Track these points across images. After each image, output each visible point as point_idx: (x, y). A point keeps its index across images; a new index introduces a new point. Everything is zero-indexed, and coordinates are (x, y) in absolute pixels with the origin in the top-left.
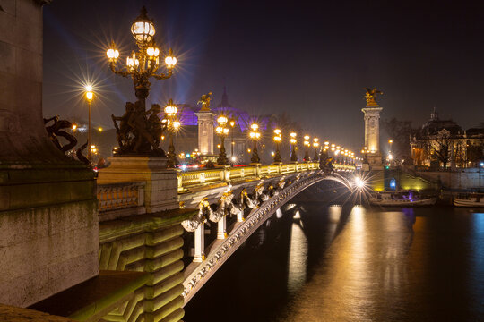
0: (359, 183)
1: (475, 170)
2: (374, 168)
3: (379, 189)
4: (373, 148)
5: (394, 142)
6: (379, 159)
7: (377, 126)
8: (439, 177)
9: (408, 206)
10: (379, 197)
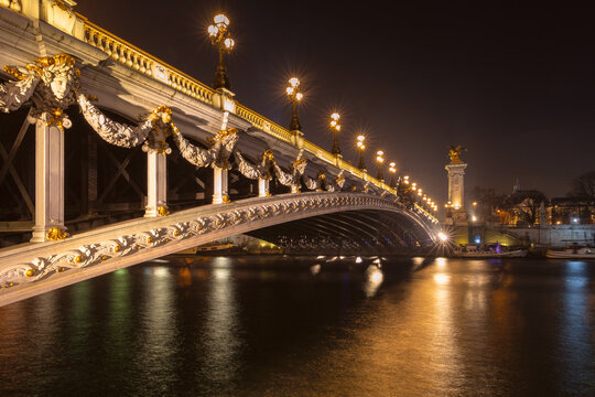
0: (443, 237)
1: (566, 227)
2: (458, 223)
3: (464, 242)
4: (457, 204)
5: (479, 204)
6: (463, 215)
7: (461, 183)
8: (527, 233)
9: (496, 258)
10: (464, 250)
